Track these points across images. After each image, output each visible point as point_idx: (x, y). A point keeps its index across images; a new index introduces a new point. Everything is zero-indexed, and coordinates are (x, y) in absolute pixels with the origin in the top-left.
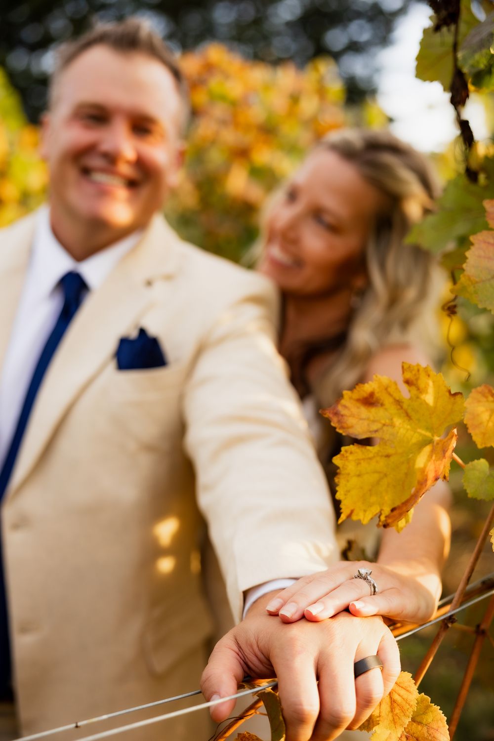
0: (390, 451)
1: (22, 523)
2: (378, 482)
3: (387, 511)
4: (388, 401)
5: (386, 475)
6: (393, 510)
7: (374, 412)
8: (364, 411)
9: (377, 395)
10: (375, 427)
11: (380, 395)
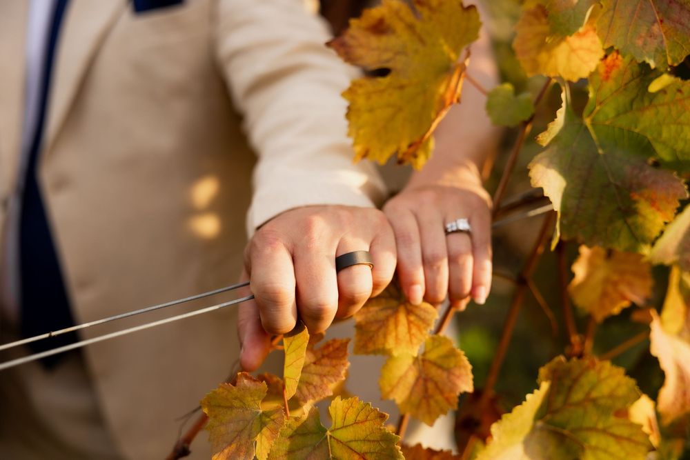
0: (404, 81)
1: (62, 184)
2: (392, 118)
3: (404, 147)
4: (399, 27)
5: (400, 109)
6: (410, 146)
7: (385, 41)
8: (374, 41)
9: (388, 21)
10: (386, 56)
11: (391, 21)
